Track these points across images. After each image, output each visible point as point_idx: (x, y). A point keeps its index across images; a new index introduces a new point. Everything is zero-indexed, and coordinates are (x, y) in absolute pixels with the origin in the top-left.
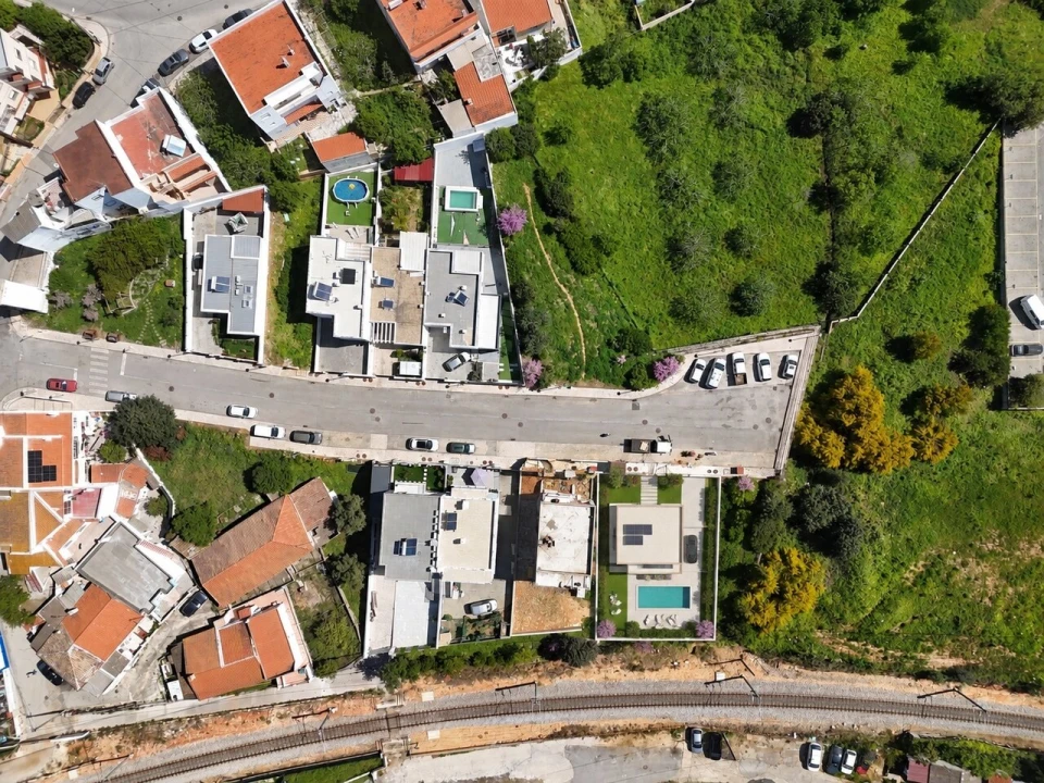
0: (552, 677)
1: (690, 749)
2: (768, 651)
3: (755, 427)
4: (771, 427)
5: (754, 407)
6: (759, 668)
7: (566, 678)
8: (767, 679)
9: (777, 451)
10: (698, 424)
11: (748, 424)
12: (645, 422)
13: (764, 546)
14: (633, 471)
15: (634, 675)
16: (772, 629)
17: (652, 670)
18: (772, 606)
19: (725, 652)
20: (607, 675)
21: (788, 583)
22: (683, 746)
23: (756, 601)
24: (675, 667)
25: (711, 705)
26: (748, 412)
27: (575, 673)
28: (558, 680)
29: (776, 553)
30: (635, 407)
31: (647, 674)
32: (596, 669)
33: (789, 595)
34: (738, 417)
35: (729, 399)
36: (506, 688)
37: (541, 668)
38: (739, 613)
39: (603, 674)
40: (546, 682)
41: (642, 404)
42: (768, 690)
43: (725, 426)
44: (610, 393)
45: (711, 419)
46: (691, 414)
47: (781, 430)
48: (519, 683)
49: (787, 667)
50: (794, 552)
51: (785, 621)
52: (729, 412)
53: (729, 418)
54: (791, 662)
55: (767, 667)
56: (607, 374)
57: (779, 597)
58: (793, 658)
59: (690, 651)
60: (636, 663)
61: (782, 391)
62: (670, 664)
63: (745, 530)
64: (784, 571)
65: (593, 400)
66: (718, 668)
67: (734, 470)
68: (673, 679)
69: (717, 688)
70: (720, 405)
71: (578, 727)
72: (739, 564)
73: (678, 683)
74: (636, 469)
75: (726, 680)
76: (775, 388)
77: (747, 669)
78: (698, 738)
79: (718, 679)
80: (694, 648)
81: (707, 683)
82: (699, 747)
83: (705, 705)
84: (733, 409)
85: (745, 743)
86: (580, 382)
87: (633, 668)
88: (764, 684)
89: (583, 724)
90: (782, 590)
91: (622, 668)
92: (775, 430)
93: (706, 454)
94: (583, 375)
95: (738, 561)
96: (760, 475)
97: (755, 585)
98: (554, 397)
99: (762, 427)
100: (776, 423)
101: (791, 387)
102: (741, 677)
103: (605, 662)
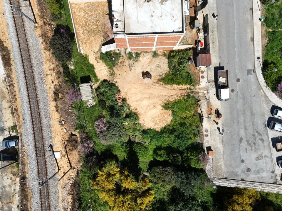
0: (42, 36)
1: (5, 139)
2: (79, 186)
3: (243, 161)
4: (244, 173)
5: (258, 159)
6: (67, 181)
7: (43, 46)
8: (60, 189)
9: (226, 178)
10: (241, 119)
11: (244, 156)
12: (238, 80)
13: (155, 176)
14: (201, 75)
15: (50, 94)
16: (95, 188)
17: (56, 107)
18: (112, 186)
19: (75, 156)
20: (49, 76)
21: (130, 196)
22: (7, 134)
23: (115, 174)
24: (61, 122)
25: (36, 151)
26: (254, 156)
27: (47, 53)
28: (40, 40)
29: (150, 185)
30: (249, 72)
31: (53, 103)
32: (52, 67)
33: (121, 198)
34: (249, 148)
35: (262, 140)
36: (30, 3)
37: (48, 27)
38: (105, 163)
39: (49, 72)
40: (38, 32)
41: (252, 77)
42: (52, 190)
43: (241, 138)
44: (259, 52)
45: (246, 129)
46: (248, 112)
47: (242, 180)
48: (35, 13)
49: (70, 200)
50: (152, 198)
51: (104, 197)
52: (252, 140)
53: (248, 141)
54: (73, 203)
55: (68, 187)
56: (272, 48)
57: (119, 191)
58: (77, 204)
59: (73, 133)
60: (60, 95)
61: (272, 177)
62: (62, 119)
63: (165, 162)
64: (138, 192)
65: (252, 39)
66: (64, 153)
67: (209, 149)
68: (52, 122)
69: (48, 154)
70: (256, 134)
71: (9, 59)
72: (138, 160)
73: (49, 126)
74: (203, 77)
75: (56, 159)
76: (273, 172)
77: (65, 173)
78: (12, 144)
79: (55, 153)
80: (75, 135)
81: (51, 146)
82: (6, 145)
83: (36, 146)
84: (254, 144)
85: (14, 178)
86: (265, 28)
87: (55, 93)
88: (55, 187)
89: (12, 62)
90: (125, 192)
91: (55, 85)
92: (243, 176)
93: (219, 129)
94: (270, 30)
95: (140, 158)
96: (208, 168)
97: (126, 173)
98: (252, 9)
99: (243, 166)
100: (248, 176)
101: (275, 183)
102: (59, 170)
103: (58, 73)
